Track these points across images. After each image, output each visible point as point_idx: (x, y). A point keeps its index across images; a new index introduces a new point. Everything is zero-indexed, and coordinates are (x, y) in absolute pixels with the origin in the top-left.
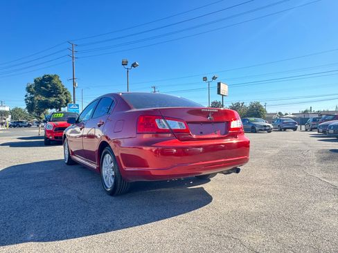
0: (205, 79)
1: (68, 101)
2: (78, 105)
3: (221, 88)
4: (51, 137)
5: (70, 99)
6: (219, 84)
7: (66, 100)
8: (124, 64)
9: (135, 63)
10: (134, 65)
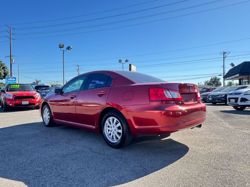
0: (120, 61)
1: (5, 74)
2: (15, 78)
3: (132, 68)
4: (10, 105)
5: (8, 73)
6: (130, 65)
7: (4, 73)
8: (61, 47)
9: (69, 47)
10: (68, 48)
